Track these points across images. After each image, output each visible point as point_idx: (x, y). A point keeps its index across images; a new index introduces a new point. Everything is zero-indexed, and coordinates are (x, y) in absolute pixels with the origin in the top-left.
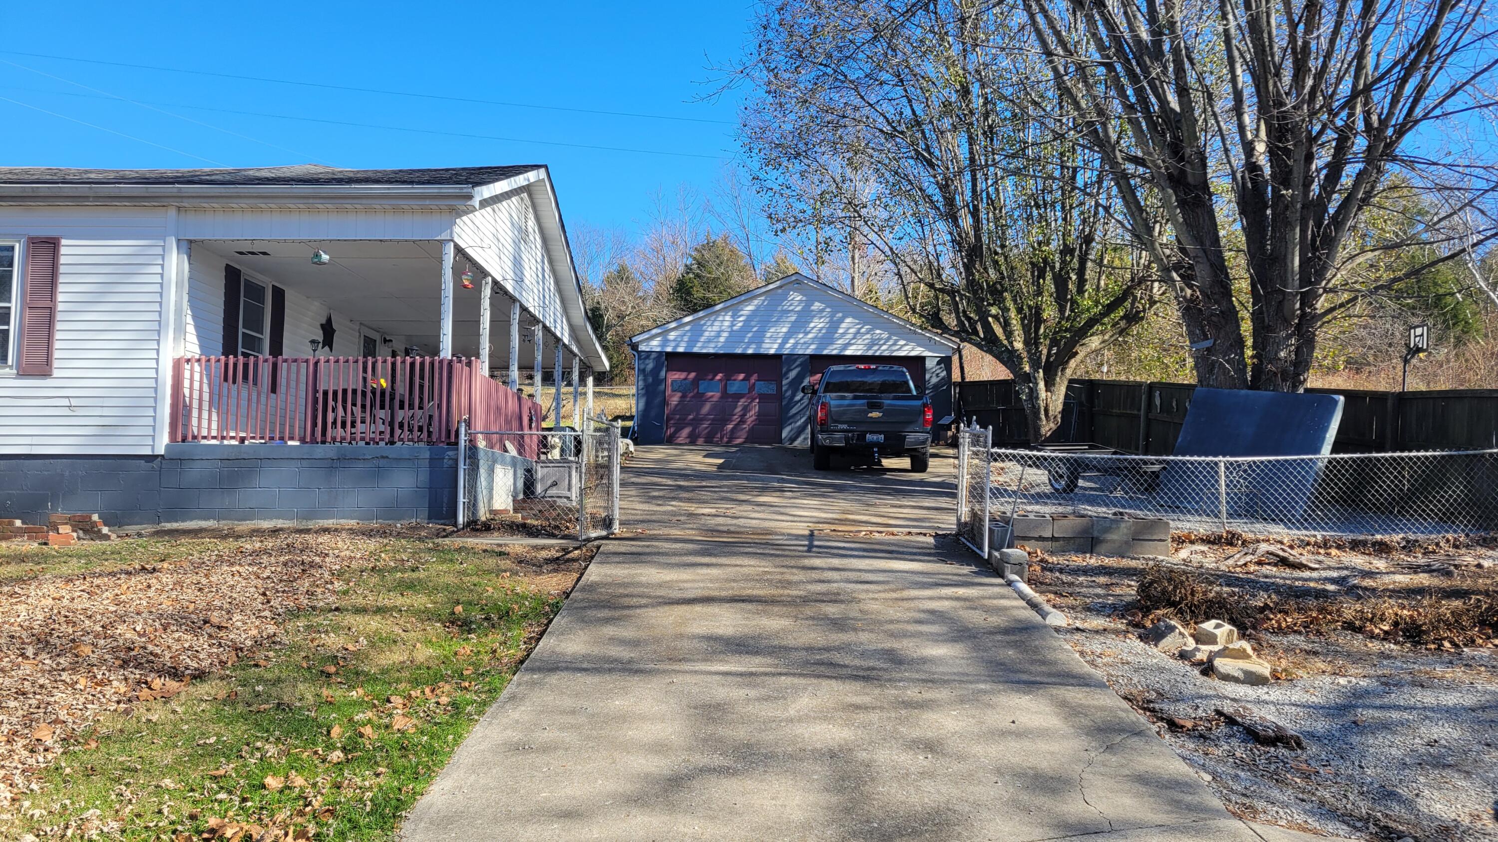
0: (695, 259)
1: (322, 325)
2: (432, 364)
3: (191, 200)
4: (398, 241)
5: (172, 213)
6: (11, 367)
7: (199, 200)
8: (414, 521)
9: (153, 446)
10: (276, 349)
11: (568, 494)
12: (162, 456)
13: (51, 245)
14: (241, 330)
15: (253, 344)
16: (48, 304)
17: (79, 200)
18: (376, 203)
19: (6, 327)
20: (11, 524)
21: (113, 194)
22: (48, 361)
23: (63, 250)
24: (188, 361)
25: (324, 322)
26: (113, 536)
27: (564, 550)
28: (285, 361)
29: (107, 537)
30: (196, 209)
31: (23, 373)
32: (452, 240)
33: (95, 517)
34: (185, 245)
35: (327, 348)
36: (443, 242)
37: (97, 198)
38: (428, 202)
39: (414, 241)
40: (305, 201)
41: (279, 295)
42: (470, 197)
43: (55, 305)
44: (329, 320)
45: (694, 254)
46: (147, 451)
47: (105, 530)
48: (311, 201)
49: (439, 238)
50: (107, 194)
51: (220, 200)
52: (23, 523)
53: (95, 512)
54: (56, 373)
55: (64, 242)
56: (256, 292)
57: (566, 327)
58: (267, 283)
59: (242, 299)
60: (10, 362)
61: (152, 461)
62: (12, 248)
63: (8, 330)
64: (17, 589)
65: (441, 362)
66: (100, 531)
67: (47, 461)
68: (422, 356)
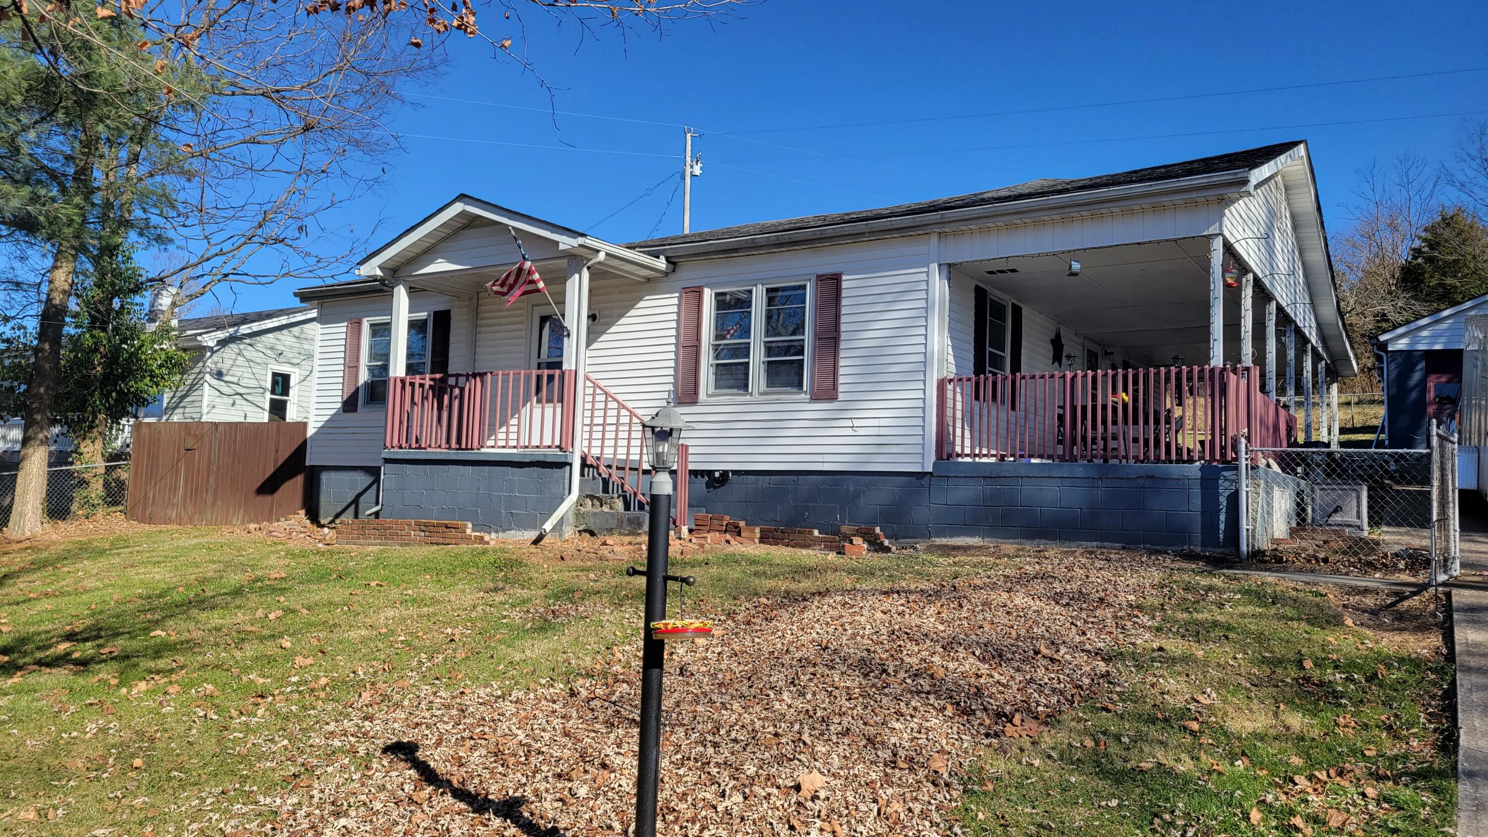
0: (1425, 240)
1: (1052, 341)
2: (1202, 371)
3: (952, 225)
4: (1158, 242)
5: (934, 239)
6: (806, 393)
7: (958, 224)
8: (1186, 547)
9: (923, 464)
10: (1016, 367)
11: (1358, 522)
12: (930, 473)
13: (835, 280)
14: (988, 349)
15: (997, 362)
16: (834, 335)
17: (856, 237)
18: (1135, 204)
19: (800, 357)
20: (811, 533)
21: (885, 228)
22: (835, 387)
23: (844, 285)
24: (950, 381)
25: (1053, 336)
26: (894, 549)
27: (1396, 594)
28: (1023, 377)
29: (887, 550)
30: (955, 233)
31: (816, 398)
32: (1221, 234)
33: (878, 530)
34: (945, 269)
35: (1056, 364)
36: (1210, 237)
37: (871, 233)
38: (1194, 195)
39: (1176, 240)
40: (1061, 211)
41: (1017, 312)
42: (1245, 182)
43: (839, 335)
44: (1058, 336)
45: (1423, 235)
46: (917, 469)
47: (886, 543)
48: (1067, 210)
49: (1206, 233)
50: (880, 229)
51: (977, 221)
52: (820, 533)
53: (876, 524)
54: (841, 397)
55: (844, 277)
56: (999, 310)
57: (1314, 324)
58: (1009, 301)
59: (988, 318)
60: (805, 389)
61: (922, 478)
62: (804, 287)
63: (803, 360)
64: (847, 599)
65: (1212, 371)
66: (882, 543)
67: (836, 477)
68: (1190, 366)
